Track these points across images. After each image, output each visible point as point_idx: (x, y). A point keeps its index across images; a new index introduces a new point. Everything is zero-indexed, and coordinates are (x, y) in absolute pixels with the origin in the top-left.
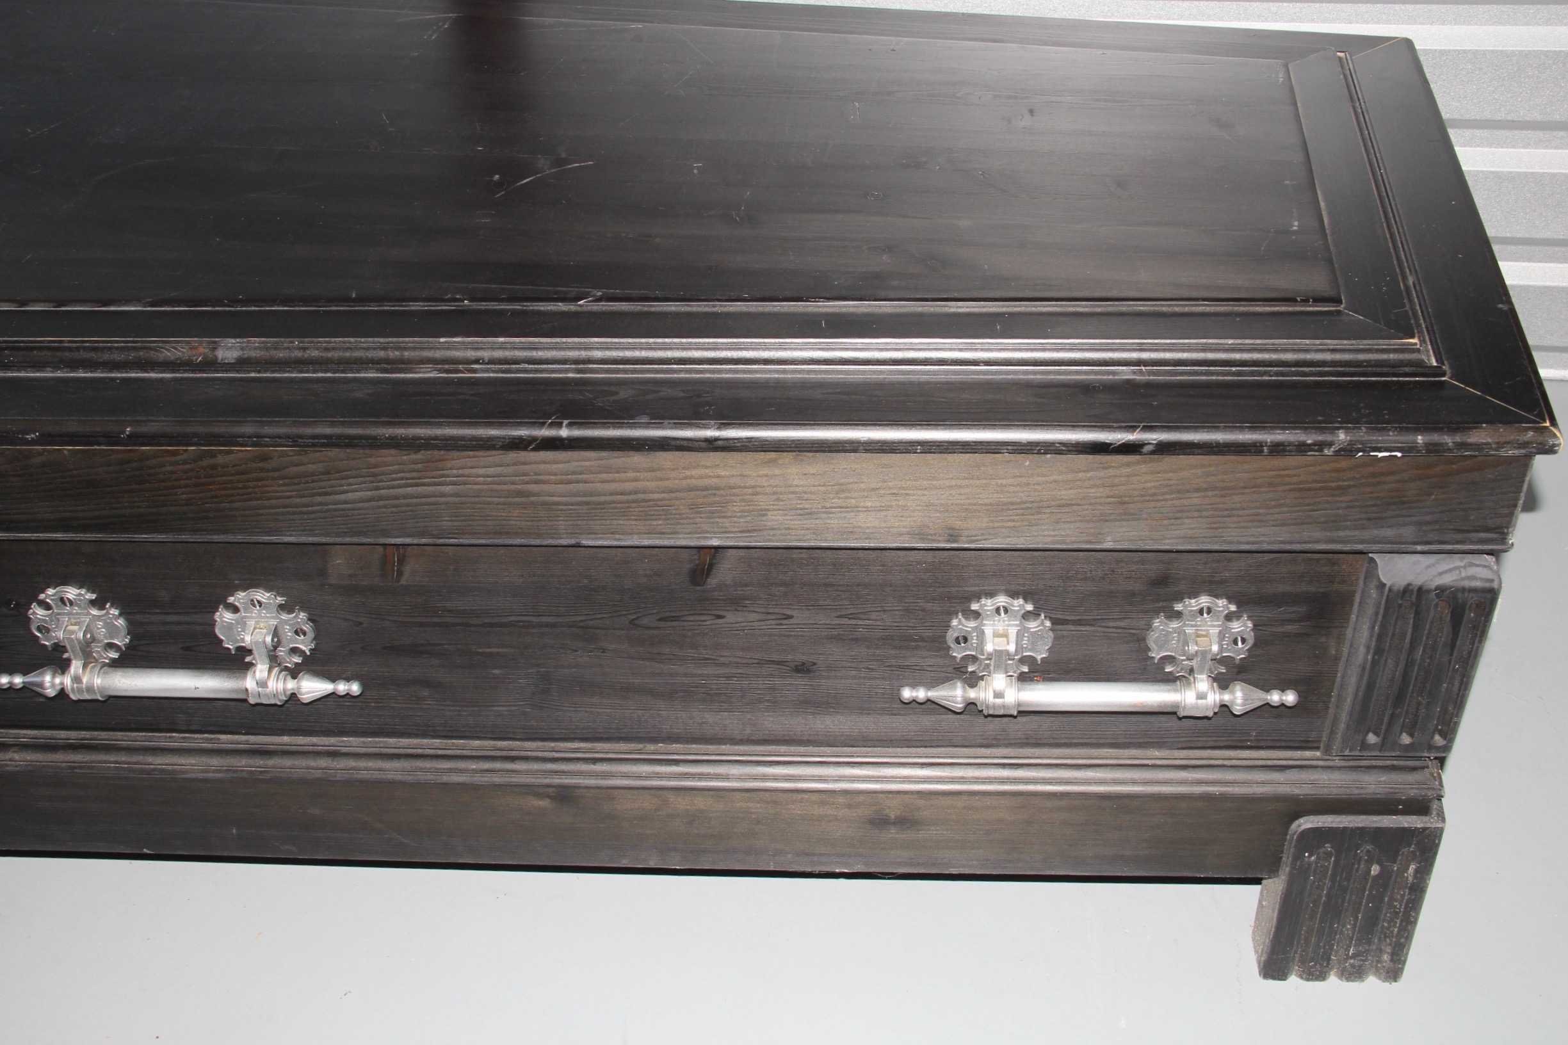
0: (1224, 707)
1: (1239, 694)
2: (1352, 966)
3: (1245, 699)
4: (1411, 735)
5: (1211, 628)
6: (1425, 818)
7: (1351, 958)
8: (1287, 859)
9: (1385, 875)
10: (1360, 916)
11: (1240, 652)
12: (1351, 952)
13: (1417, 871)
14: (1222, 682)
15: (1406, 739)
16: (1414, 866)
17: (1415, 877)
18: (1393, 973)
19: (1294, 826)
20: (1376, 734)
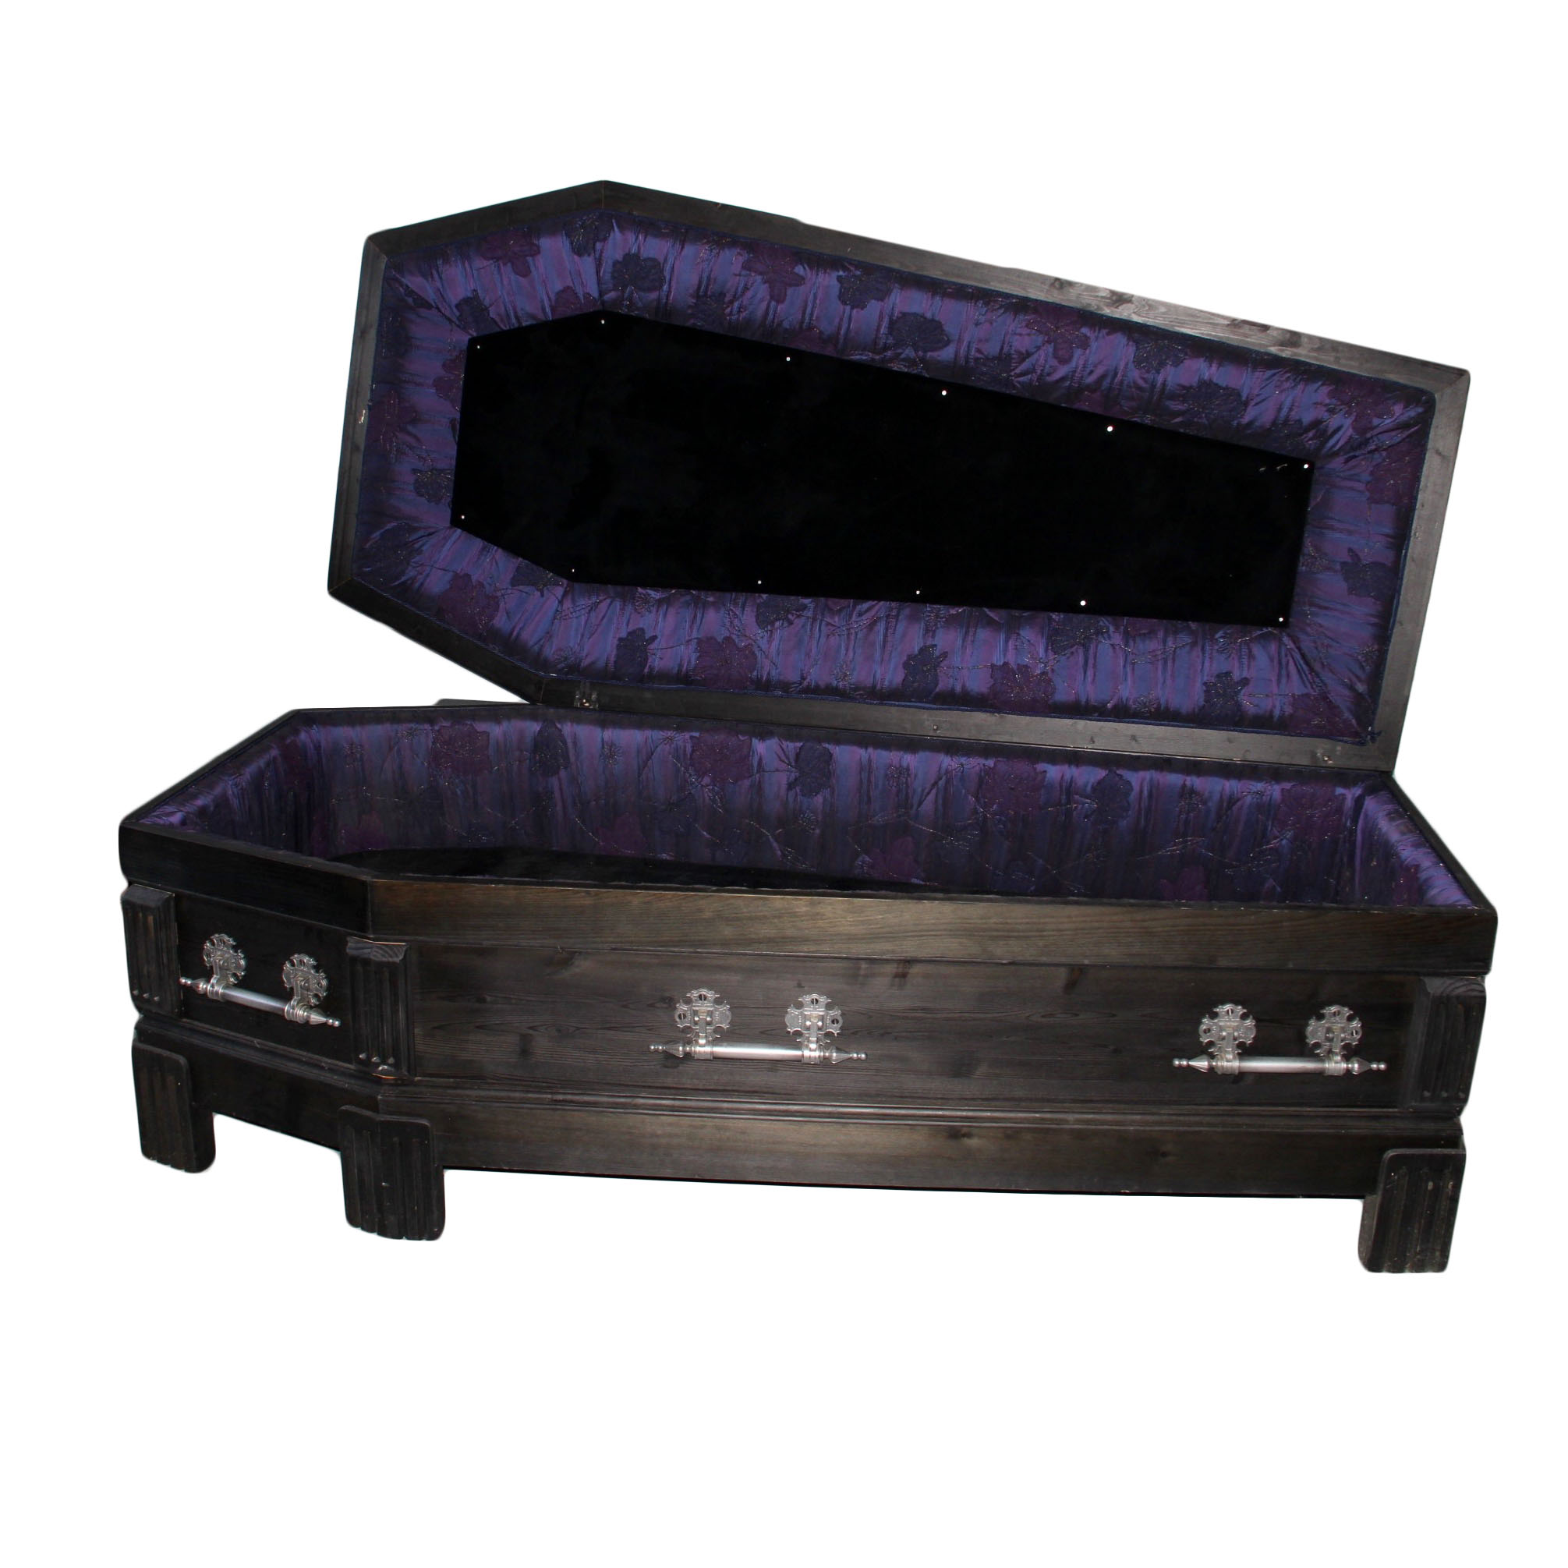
0: (1348, 1071)
1: (1356, 1066)
2: (1419, 1260)
3: (1359, 1068)
4: (1447, 1091)
5: (1338, 1024)
6: (1456, 1150)
7: (1419, 1254)
8: (1382, 1179)
9: (1436, 1188)
10: (1423, 1221)
11: (1355, 1039)
12: (1418, 1249)
13: (1453, 1187)
14: (1347, 1058)
15: (1445, 1095)
16: (1451, 1183)
17: (1453, 1191)
18: (1441, 1266)
19: (1385, 1156)
20: (1429, 1091)
